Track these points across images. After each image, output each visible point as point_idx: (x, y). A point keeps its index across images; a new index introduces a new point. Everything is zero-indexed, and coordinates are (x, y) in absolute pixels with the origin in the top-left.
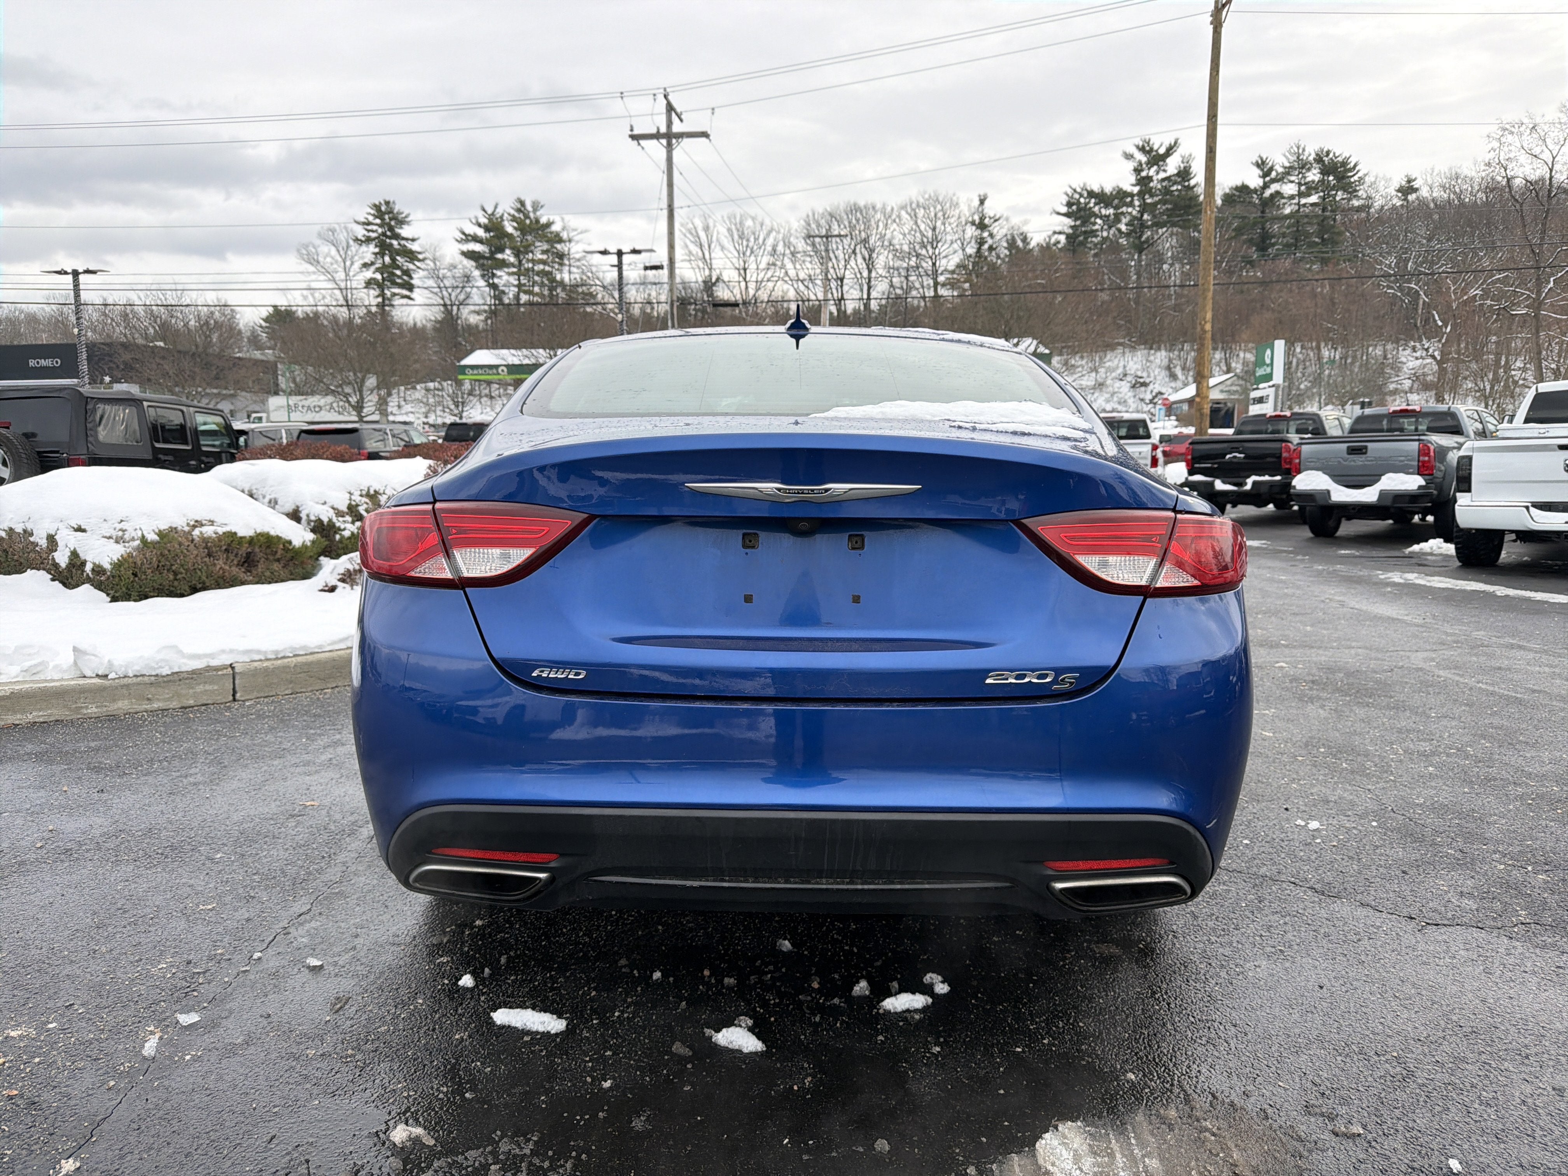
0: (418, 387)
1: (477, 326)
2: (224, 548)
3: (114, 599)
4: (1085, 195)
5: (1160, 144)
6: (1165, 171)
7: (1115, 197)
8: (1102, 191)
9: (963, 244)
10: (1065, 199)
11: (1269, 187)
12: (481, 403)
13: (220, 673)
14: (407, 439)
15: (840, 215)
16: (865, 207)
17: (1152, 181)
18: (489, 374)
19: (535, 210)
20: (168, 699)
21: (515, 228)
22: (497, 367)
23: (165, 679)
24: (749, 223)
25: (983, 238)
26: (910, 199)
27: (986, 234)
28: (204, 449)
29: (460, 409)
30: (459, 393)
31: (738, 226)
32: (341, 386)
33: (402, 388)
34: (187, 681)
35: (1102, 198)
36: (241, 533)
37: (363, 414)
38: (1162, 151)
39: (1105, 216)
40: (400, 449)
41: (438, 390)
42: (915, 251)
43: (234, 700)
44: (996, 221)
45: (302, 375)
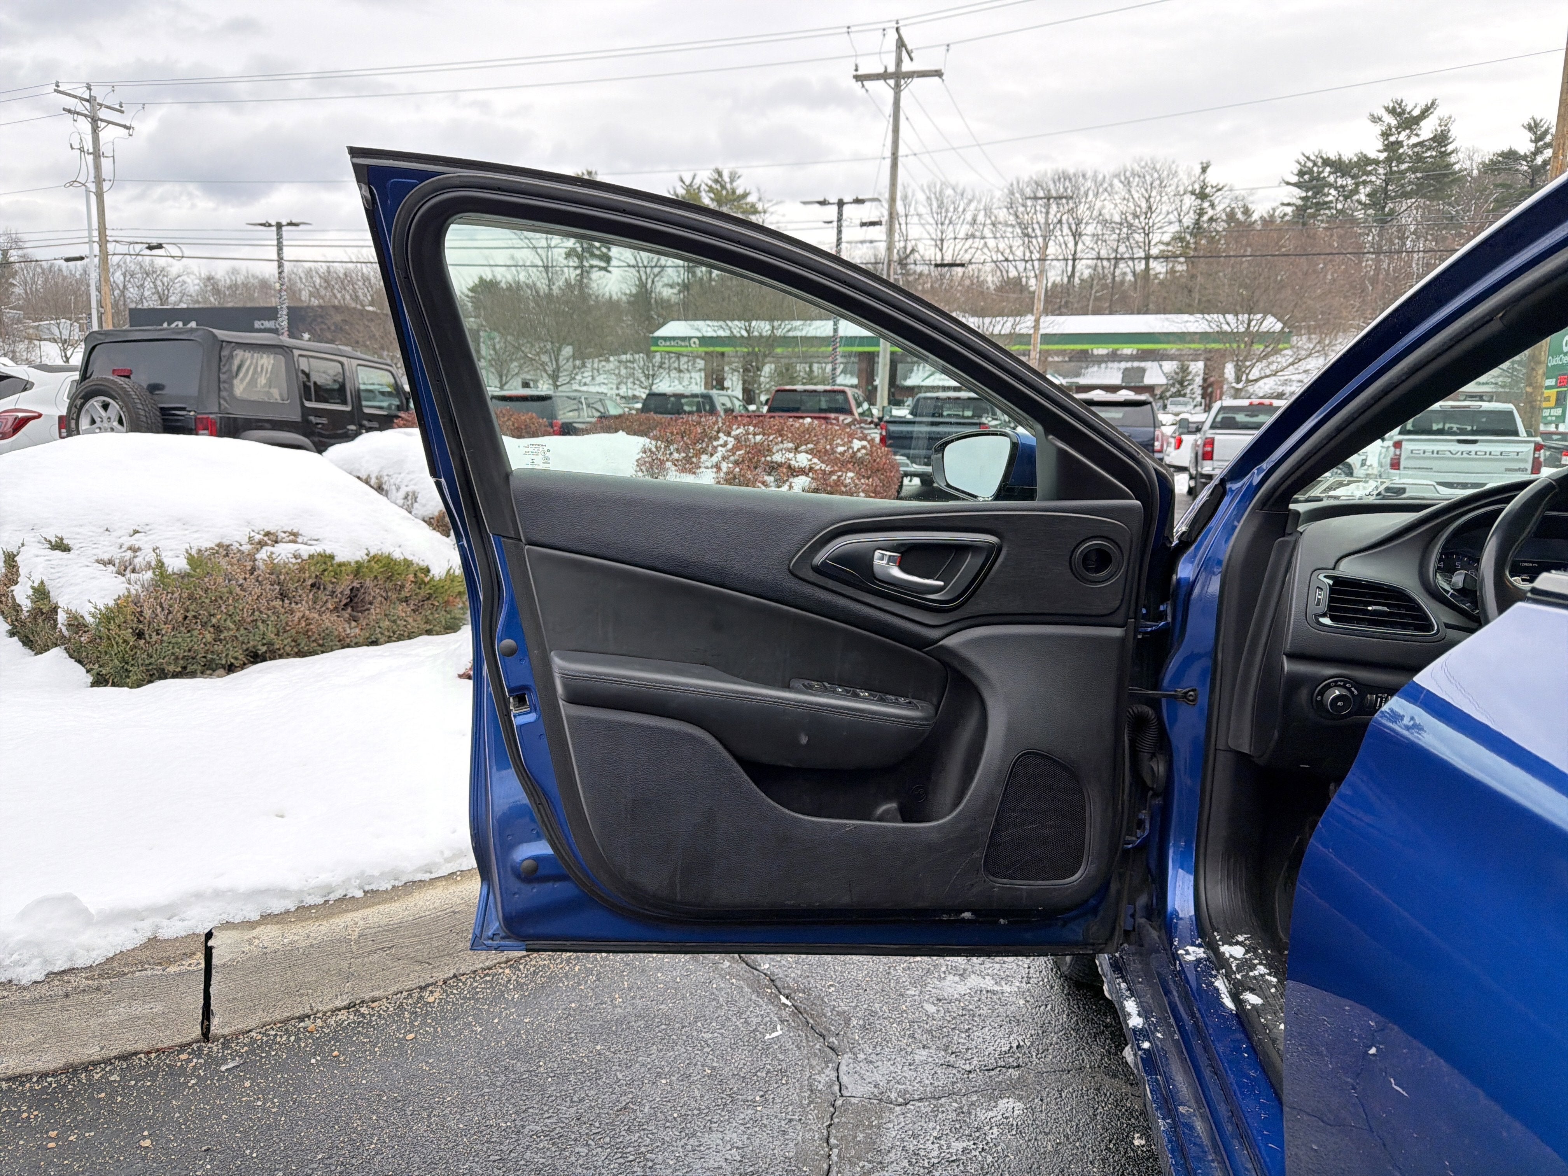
0: (612, 359)
1: (669, 300)
2: (310, 582)
3: (100, 681)
4: (1320, 163)
5: (1414, 103)
6: (1417, 135)
7: (1357, 165)
8: (1340, 159)
9: (1179, 215)
10: (1296, 168)
11: (1541, 153)
12: (670, 376)
13: (172, 969)
14: (602, 410)
15: (1046, 183)
16: (1075, 175)
17: (1403, 147)
18: (681, 346)
19: (732, 181)
20: (31, 1049)
21: (712, 199)
22: (690, 338)
23: (27, 995)
24: (949, 192)
25: (1203, 209)
26: (1125, 167)
27: (1206, 205)
28: (366, 410)
29: (650, 381)
30: (651, 365)
31: (938, 195)
32: (538, 354)
33: (596, 360)
34: (87, 998)
35: (1339, 167)
36: (342, 556)
37: (558, 383)
38: (1416, 113)
39: (1342, 186)
40: (594, 420)
41: (630, 361)
42: (1127, 222)
43: (206, 1035)
44: (1219, 190)
45: (502, 344)
